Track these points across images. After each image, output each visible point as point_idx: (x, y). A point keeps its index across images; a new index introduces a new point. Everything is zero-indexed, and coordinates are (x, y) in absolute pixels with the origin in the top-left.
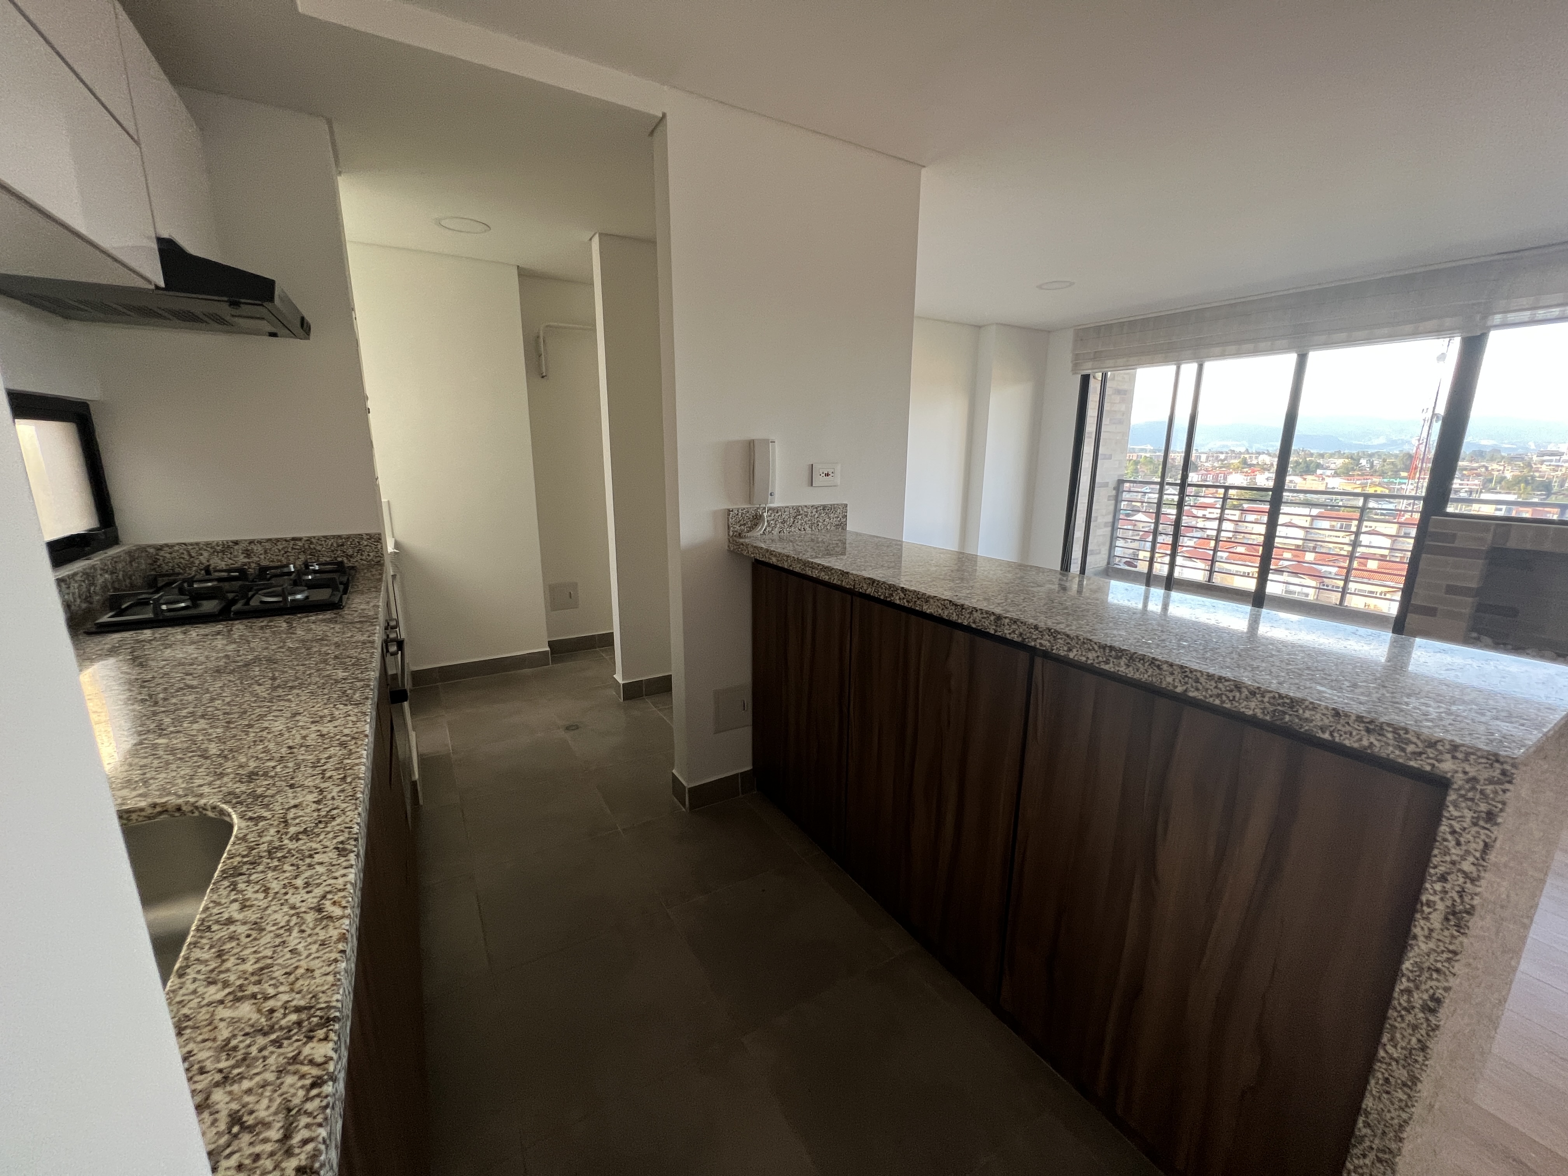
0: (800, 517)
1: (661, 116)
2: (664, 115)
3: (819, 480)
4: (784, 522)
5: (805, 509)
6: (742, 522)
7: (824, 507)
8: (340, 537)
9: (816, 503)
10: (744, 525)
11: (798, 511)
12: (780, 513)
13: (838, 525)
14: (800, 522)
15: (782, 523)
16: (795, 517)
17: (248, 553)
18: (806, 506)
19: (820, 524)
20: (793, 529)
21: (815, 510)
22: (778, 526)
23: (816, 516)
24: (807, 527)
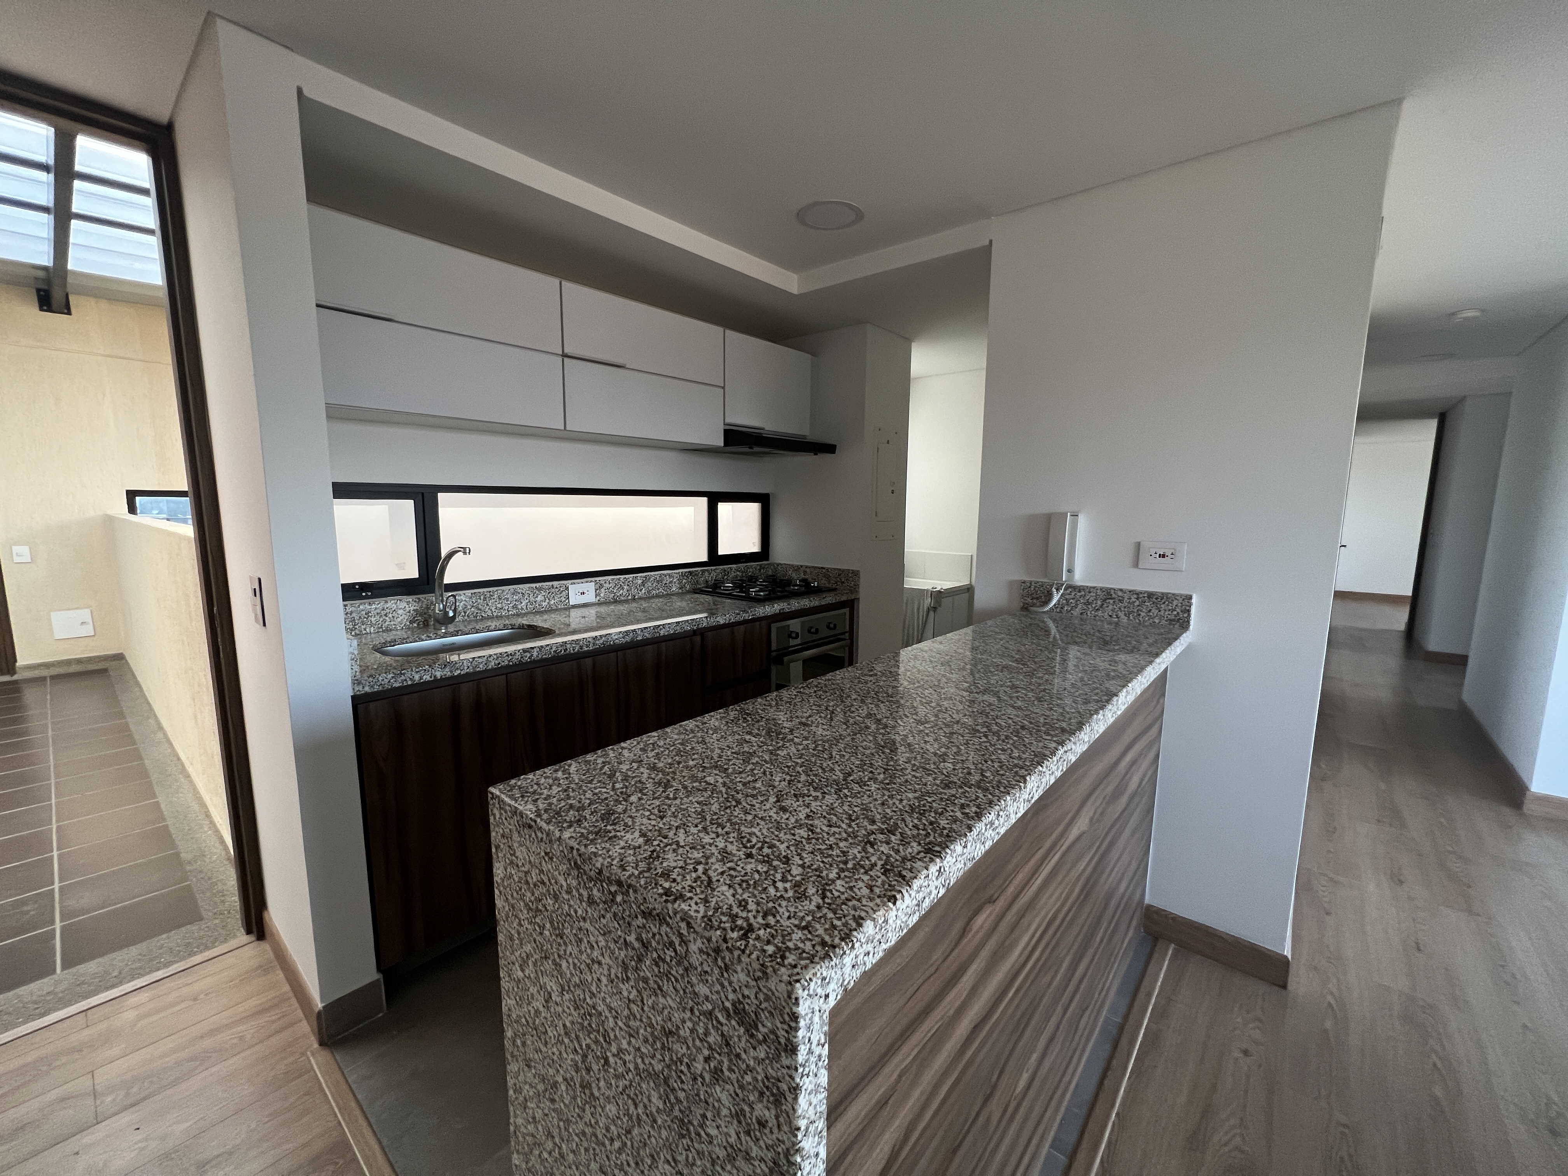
0: (1111, 601)
1: (988, 243)
2: (991, 242)
3: (1147, 561)
4: (1088, 603)
5: (1120, 594)
6: (1034, 596)
7: (1150, 595)
8: (840, 570)
9: (1139, 588)
10: (1037, 599)
11: (1108, 594)
12: (1083, 593)
13: (1174, 620)
14: (1111, 607)
15: (1085, 604)
16: (1105, 600)
17: (805, 573)
18: (1121, 590)
19: (1143, 614)
20: (1100, 613)
21: (1135, 596)
22: (1080, 606)
23: (1137, 603)
24: (1121, 614)
